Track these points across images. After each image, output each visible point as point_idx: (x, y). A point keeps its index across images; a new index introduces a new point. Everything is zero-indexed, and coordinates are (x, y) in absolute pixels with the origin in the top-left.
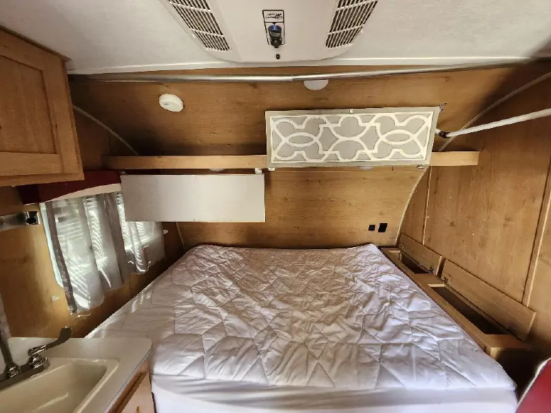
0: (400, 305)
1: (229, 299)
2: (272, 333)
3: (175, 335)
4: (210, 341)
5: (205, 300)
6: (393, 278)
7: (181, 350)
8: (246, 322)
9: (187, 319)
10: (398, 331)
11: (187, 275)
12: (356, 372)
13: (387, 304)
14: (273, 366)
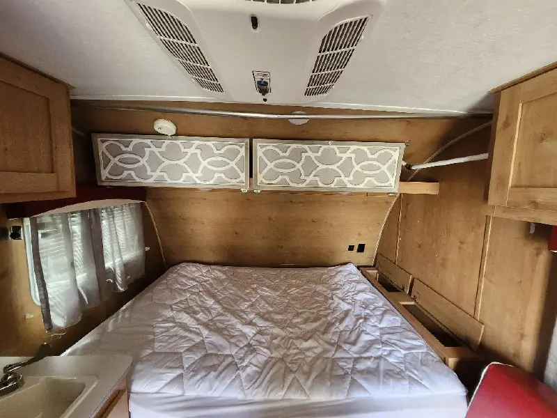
0: (373, 321)
1: (210, 318)
2: (251, 349)
3: (154, 353)
4: (190, 359)
5: (185, 319)
6: (369, 296)
7: (161, 367)
8: (226, 339)
9: (167, 338)
10: (369, 346)
11: (167, 293)
12: (329, 383)
13: (361, 321)
14: (251, 381)
